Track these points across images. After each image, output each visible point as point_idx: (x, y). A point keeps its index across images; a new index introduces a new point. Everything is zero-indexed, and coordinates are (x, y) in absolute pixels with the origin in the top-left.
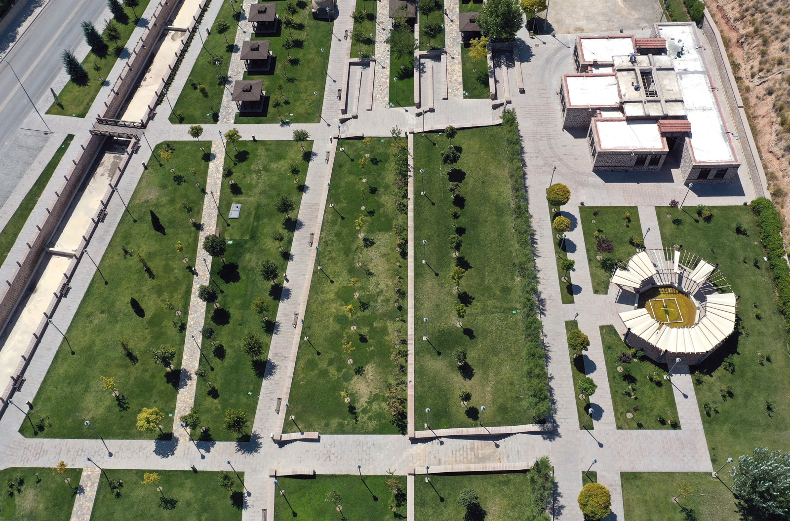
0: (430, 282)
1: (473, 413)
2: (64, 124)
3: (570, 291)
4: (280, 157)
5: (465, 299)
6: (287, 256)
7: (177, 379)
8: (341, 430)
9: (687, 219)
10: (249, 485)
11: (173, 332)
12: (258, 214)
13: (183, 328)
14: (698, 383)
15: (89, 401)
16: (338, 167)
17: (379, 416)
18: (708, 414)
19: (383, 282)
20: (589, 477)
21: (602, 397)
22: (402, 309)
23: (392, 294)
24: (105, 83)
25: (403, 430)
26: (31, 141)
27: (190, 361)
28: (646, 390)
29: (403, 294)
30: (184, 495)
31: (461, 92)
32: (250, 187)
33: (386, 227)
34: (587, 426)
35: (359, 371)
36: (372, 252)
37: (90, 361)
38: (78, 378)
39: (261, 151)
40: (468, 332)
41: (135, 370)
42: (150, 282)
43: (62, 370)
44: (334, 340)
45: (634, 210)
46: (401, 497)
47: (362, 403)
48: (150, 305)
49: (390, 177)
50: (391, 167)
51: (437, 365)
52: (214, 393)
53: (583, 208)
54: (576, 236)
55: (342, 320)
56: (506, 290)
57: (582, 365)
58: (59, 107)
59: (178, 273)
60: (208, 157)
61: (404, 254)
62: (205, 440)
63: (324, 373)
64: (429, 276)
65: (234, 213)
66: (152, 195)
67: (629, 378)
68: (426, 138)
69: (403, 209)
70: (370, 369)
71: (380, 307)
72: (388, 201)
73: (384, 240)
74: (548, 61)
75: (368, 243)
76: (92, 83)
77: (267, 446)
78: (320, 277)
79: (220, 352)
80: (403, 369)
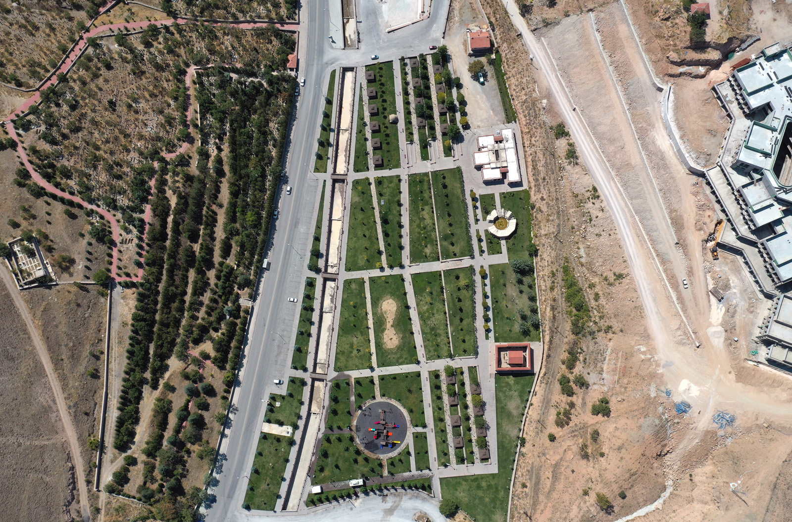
0: (441, 221)
1: (455, 255)
2: (321, 176)
3: (477, 220)
4: (391, 182)
5: (451, 225)
6: (401, 215)
7: (380, 253)
8: (424, 262)
9: (507, 196)
10: (404, 277)
11: (375, 241)
12: (389, 202)
13: (378, 239)
14: (507, 242)
15: (360, 261)
16: (410, 185)
17: (433, 257)
18: (509, 249)
19: (428, 221)
20: (482, 267)
21: (485, 248)
22: (434, 228)
23: (431, 225)
24: (328, 158)
25: (439, 260)
26: (313, 183)
27: (382, 248)
28: (495, 245)
29: (434, 224)
30: (390, 281)
31: (443, 155)
32: (385, 193)
33: (427, 204)
34: (481, 255)
35: (426, 246)
36: (424, 213)
37: (356, 251)
38: (355, 256)
39: (385, 180)
40: (452, 234)
41: (369, 252)
42: (365, 227)
43: (350, 254)
44: (418, 239)
45: (493, 195)
46: (440, 275)
47: (428, 254)
48: (367, 234)
49: (426, 187)
50: (426, 184)
51: (445, 243)
52: (390, 256)
53: (480, 196)
54: (478, 204)
55: (419, 233)
56: (461, 222)
57: (480, 240)
58: (317, 170)
59: (372, 223)
60: (370, 184)
61: (433, 212)
62: (391, 267)
63: (417, 248)
64: (441, 219)
65: (382, 203)
66: (357, 199)
67: (491, 243)
68: (435, 173)
69: (431, 197)
70: (429, 246)
71: (428, 228)
72: (426, 195)
73: (427, 208)
74: (469, 141)
75: (423, 210)
76: (325, 158)
77: (407, 268)
78: (411, 221)
79: (389, 245)
80: (437, 245)
